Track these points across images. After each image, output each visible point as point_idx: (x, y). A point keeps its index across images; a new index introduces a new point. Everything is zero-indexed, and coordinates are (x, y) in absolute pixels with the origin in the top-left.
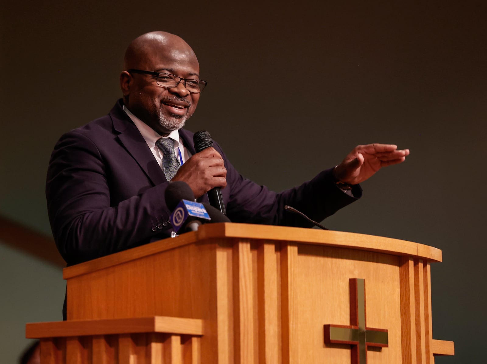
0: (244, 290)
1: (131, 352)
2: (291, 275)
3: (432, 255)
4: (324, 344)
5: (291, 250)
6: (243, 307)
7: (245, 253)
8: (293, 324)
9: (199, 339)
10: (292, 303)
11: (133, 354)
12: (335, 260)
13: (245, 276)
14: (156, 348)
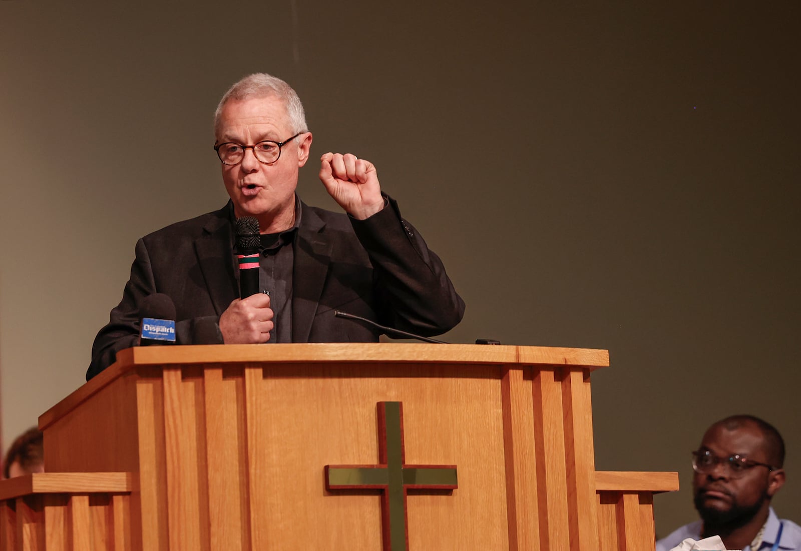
0: (173, 430)
1: (24, 520)
2: (252, 405)
3: (566, 360)
4: (325, 490)
5: (250, 374)
6: (172, 453)
7: (173, 384)
8: (256, 469)
9: (127, 497)
10: (254, 442)
11: (28, 522)
12: (345, 381)
13: (173, 412)
14: (52, 513)
